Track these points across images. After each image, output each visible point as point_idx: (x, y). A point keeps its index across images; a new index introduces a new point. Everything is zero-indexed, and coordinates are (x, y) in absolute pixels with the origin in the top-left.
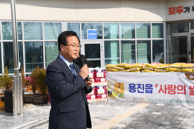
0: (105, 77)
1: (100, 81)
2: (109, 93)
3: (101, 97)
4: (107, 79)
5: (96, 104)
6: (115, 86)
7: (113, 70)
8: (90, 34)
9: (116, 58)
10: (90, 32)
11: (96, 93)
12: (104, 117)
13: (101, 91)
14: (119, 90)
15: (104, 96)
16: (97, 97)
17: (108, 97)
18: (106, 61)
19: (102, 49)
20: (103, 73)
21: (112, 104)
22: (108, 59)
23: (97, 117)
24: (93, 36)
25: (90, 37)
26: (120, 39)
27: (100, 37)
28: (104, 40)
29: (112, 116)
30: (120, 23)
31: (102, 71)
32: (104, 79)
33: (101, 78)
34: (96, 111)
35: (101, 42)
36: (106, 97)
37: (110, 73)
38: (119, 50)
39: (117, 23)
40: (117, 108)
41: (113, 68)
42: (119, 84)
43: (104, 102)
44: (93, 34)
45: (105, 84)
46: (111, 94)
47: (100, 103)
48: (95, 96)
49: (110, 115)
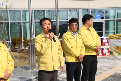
0: (108, 42)
1: (105, 45)
2: (111, 53)
3: (105, 55)
4: (110, 43)
5: (103, 59)
6: (115, 48)
7: (114, 38)
8: (96, 16)
9: (113, 31)
10: (96, 15)
11: (102, 52)
12: (109, 67)
13: (105, 51)
14: (118, 51)
15: (107, 54)
16: (103, 55)
17: (110, 55)
18: (106, 33)
19: (104, 25)
20: (107, 40)
21: (113, 59)
22: (107, 31)
23: (105, 66)
24: (98, 17)
25: (96, 18)
26: (116, 19)
27: (102, 18)
28: (105, 19)
29: (115, 67)
30: (116, 8)
31: (106, 39)
32: (108, 44)
33: (106, 43)
34: (104, 63)
35: (103, 21)
36: (109, 55)
37: (111, 40)
38: (115, 26)
39: (114, 9)
40: (117, 62)
41: (114, 37)
42: (118, 47)
43: (107, 58)
44: (98, 16)
45: (108, 47)
46: (112, 53)
47: (105, 58)
48: (101, 54)
49: (113, 65)
